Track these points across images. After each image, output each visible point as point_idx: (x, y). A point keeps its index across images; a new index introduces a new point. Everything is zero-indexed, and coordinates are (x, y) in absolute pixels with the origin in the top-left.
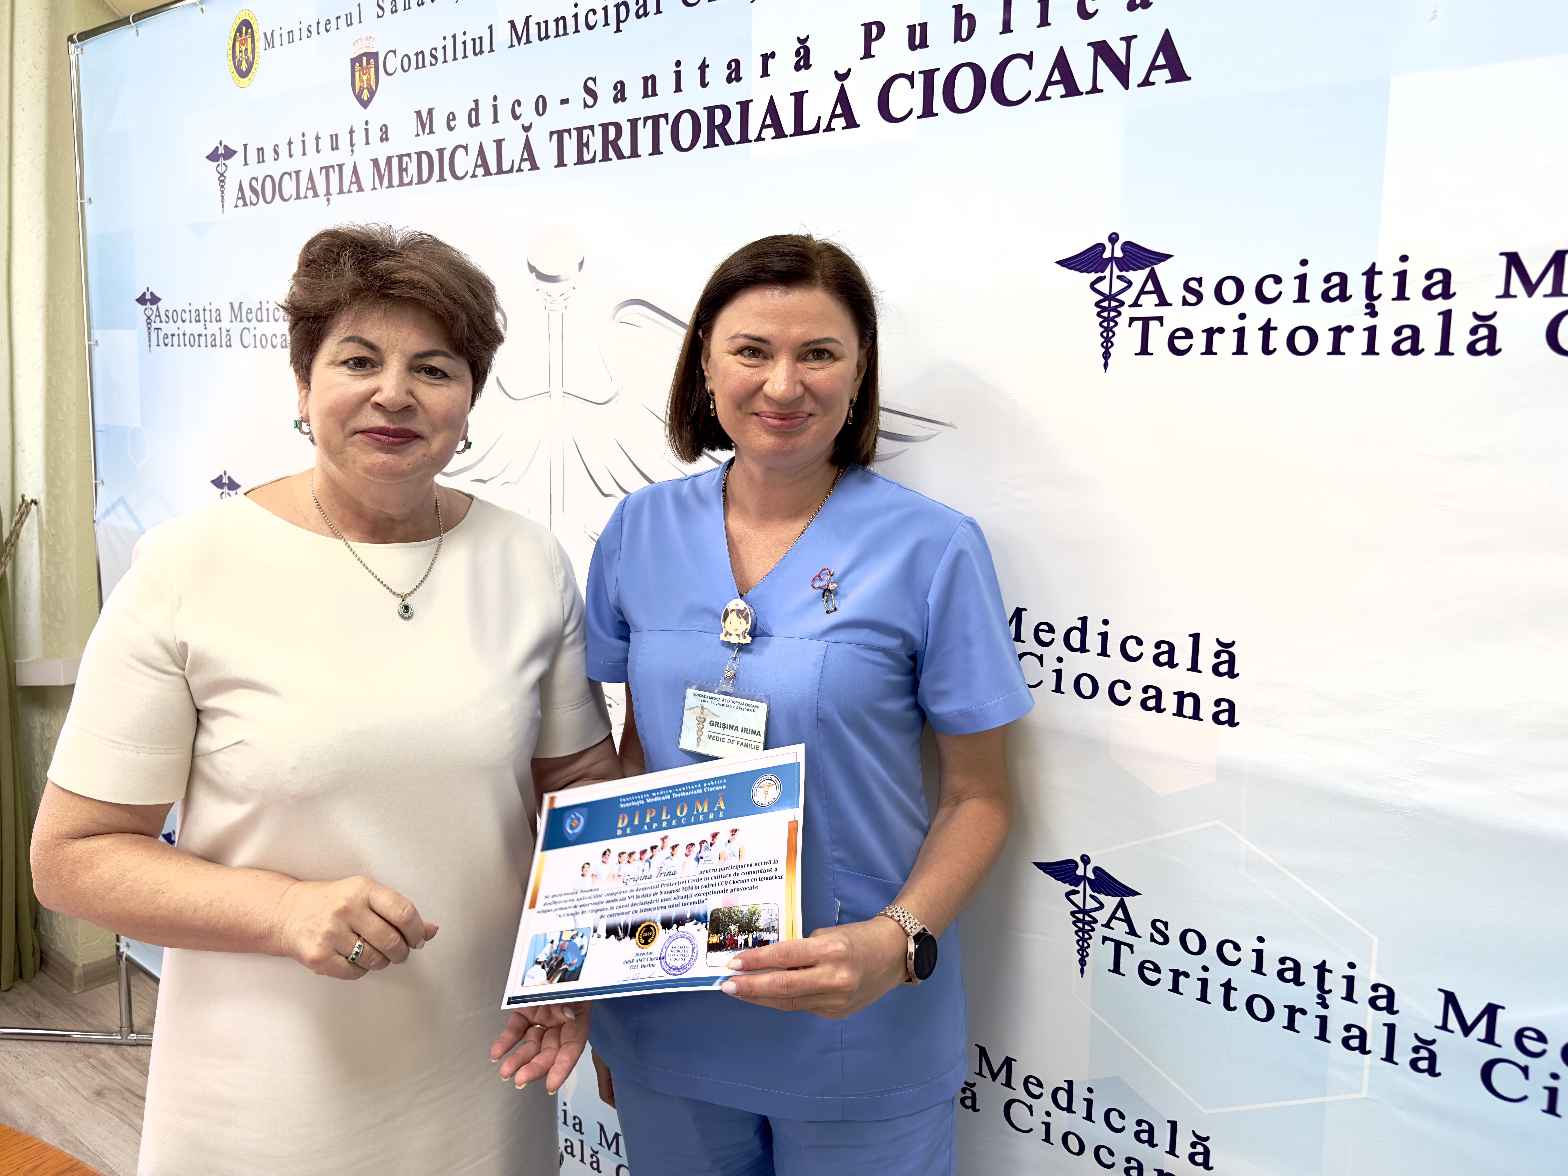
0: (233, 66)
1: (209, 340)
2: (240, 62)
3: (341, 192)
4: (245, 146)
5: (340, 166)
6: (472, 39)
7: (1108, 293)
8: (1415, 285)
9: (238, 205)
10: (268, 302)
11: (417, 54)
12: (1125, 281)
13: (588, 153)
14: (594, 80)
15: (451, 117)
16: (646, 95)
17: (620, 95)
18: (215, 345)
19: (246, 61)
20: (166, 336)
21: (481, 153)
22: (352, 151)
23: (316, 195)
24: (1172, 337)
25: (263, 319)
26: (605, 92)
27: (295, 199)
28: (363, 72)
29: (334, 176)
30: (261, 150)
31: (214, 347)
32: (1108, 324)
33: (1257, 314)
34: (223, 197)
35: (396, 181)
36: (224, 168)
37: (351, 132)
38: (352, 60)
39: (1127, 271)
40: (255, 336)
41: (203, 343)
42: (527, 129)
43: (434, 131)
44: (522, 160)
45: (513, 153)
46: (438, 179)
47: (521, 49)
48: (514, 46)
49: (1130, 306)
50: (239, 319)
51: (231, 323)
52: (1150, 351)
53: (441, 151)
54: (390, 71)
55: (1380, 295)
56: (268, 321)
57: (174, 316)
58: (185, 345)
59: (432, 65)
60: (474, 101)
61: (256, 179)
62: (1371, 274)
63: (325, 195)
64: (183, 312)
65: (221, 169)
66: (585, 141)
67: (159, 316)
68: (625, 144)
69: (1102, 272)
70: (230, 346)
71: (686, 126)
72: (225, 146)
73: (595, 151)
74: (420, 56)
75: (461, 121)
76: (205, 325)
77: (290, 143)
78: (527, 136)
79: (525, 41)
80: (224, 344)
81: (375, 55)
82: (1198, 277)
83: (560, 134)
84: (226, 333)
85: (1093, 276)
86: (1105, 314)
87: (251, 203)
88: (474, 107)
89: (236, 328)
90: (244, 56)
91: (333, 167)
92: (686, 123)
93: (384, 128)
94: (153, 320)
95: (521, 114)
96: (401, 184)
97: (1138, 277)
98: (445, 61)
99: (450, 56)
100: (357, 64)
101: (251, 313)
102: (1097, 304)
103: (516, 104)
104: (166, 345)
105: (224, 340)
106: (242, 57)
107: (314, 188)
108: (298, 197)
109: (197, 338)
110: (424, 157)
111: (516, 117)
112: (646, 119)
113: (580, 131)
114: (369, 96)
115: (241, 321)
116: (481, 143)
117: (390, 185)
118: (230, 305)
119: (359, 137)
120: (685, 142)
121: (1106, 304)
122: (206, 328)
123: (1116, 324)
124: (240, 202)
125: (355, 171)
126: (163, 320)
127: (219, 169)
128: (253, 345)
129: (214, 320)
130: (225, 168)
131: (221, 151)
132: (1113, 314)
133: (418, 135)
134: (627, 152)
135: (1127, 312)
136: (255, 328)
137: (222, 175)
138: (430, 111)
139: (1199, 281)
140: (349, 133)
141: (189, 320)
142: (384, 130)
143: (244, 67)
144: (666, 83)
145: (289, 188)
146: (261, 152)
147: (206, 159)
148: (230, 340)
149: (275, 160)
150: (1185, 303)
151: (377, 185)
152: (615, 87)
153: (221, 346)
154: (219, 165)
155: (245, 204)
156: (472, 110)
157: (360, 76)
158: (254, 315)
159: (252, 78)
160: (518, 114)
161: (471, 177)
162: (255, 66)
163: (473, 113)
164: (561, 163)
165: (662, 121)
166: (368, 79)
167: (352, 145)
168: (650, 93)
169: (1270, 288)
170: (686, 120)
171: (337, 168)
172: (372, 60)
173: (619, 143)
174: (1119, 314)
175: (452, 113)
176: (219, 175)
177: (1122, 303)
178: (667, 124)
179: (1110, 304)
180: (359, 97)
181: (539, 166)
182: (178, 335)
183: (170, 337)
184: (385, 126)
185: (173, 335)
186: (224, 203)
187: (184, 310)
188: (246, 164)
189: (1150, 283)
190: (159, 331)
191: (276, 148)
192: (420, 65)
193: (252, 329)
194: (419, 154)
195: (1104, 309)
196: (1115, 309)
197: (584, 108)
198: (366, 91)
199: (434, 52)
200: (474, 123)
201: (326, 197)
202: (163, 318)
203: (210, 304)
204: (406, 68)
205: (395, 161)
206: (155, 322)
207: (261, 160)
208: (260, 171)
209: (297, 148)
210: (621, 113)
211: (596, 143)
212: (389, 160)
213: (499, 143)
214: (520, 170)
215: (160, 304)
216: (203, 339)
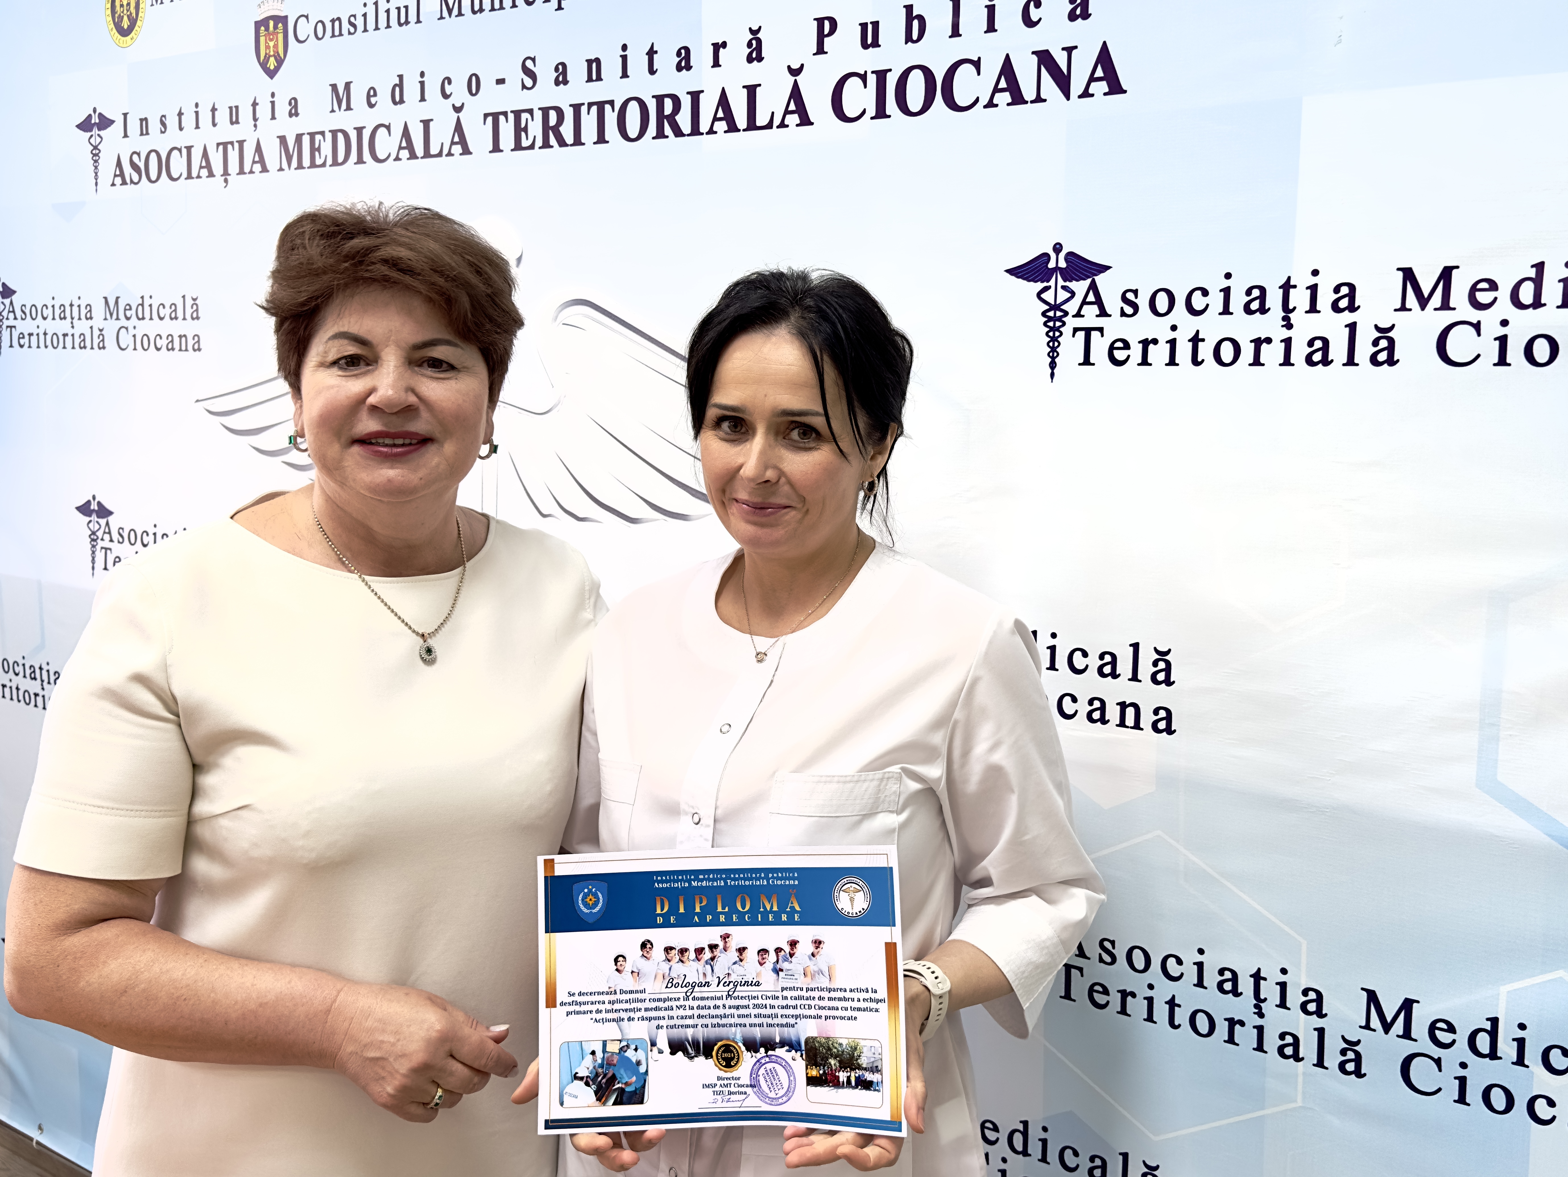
0: (112, 22)
1: (77, 341)
2: (121, 18)
3: (241, 172)
4: (125, 115)
5: (241, 143)
6: (396, 8)
7: (1053, 303)
8: (1325, 298)
9: (115, 183)
10: (151, 297)
11: (333, 21)
12: (1069, 292)
13: (527, 139)
14: (533, 60)
15: (372, 93)
16: (590, 79)
17: (562, 77)
18: (85, 347)
19: (128, 16)
20: (21, 336)
21: (406, 133)
22: (255, 126)
23: (211, 175)
24: (1112, 348)
25: (145, 316)
26: (546, 73)
27: (186, 179)
28: (269, 38)
29: (233, 155)
30: (144, 121)
31: (83, 350)
32: (1054, 334)
33: (1188, 325)
34: (96, 174)
35: (306, 162)
36: (98, 140)
37: (255, 104)
38: (256, 23)
39: (1070, 281)
40: (134, 336)
41: (69, 344)
42: (458, 109)
43: (352, 107)
44: (453, 143)
45: (442, 135)
46: (356, 161)
47: (452, 21)
48: (444, 18)
49: (1073, 316)
50: (115, 316)
51: (106, 321)
52: (1092, 361)
53: (359, 130)
54: (301, 38)
55: (1295, 308)
56: (151, 319)
57: (33, 312)
58: (46, 347)
59: (350, 33)
60: (398, 76)
61: (139, 154)
62: (1287, 287)
63: (222, 176)
64: (45, 307)
65: (95, 141)
66: (523, 125)
67: (13, 312)
68: (567, 131)
69: (1048, 281)
70: (104, 348)
71: (633, 114)
72: (100, 114)
73: (535, 137)
74: (337, 23)
75: (383, 98)
76: (72, 323)
77: (180, 114)
78: (458, 118)
79: (457, 14)
80: (95, 346)
81: (284, 19)
82: (1134, 289)
83: (495, 116)
84: (99, 333)
85: (1040, 286)
86: (1051, 324)
87: (132, 182)
88: (398, 83)
89: (110, 327)
90: (125, 12)
91: (232, 143)
92: (633, 111)
93: (293, 101)
94: (5, 317)
95: (451, 93)
96: (313, 165)
97: (1080, 287)
98: (365, 30)
99: (371, 25)
100: (263, 28)
101: (130, 309)
102: (1044, 314)
103: (446, 81)
104: (21, 346)
105: (96, 341)
106: (123, 12)
107: (208, 166)
108: (189, 177)
109: (61, 338)
110: (340, 136)
111: (446, 96)
112: (590, 105)
113: (517, 114)
114: (276, 65)
115: (118, 319)
116: (406, 123)
117: (300, 166)
118: (104, 300)
119: (264, 111)
120: (633, 131)
121: (1051, 314)
122: (73, 327)
123: (1061, 334)
124: (118, 180)
125: (259, 149)
126: (18, 316)
127: (92, 141)
128: (132, 346)
129: (83, 316)
130: (100, 139)
131: (95, 119)
132: (1058, 324)
133: (333, 111)
134: (569, 138)
135: (1071, 322)
136: (135, 328)
137: (95, 148)
138: (348, 85)
139: (1136, 292)
140: (252, 105)
141: (52, 317)
142: (293, 104)
143: (126, 24)
144: (611, 67)
145: (178, 165)
146: (144, 122)
147: (76, 129)
148: (103, 340)
149: (162, 132)
150: (1123, 314)
151: (285, 165)
152: (557, 69)
153: (92, 348)
154: (92, 136)
155: (124, 183)
156: (396, 85)
157: (266, 42)
158: (133, 312)
159: (135, 37)
160: (448, 93)
161: (395, 160)
162: (139, 23)
163: (397, 89)
164: (496, 148)
165: (608, 107)
166: (276, 46)
167: (255, 119)
168: (594, 78)
169: (1198, 302)
170: (633, 108)
171: (236, 145)
172: (280, 25)
173: (561, 129)
174: (1064, 324)
175: (372, 88)
176: (92, 148)
177: (1066, 314)
178: (613, 111)
179: (1055, 314)
180: (264, 65)
181: (471, 150)
182: (38, 335)
183: (27, 337)
184: (295, 99)
185: (30, 335)
186: (98, 181)
187: (45, 305)
188: (126, 136)
189: (1091, 293)
190: (13, 329)
191: (163, 119)
192: (337, 33)
193: (131, 329)
194: (334, 133)
195: (1050, 319)
196: (1060, 319)
197: (522, 90)
198: (272, 59)
199: (352, 19)
200: (398, 100)
201: (224, 177)
202: (19, 313)
203: (79, 298)
204: (320, 35)
205: (306, 140)
206: (7, 319)
207: (144, 132)
208: (144, 145)
209: (189, 120)
210: (563, 97)
211: (535, 128)
212: (299, 138)
213: (426, 123)
214: (450, 154)
215: (14, 297)
216: (69, 339)
